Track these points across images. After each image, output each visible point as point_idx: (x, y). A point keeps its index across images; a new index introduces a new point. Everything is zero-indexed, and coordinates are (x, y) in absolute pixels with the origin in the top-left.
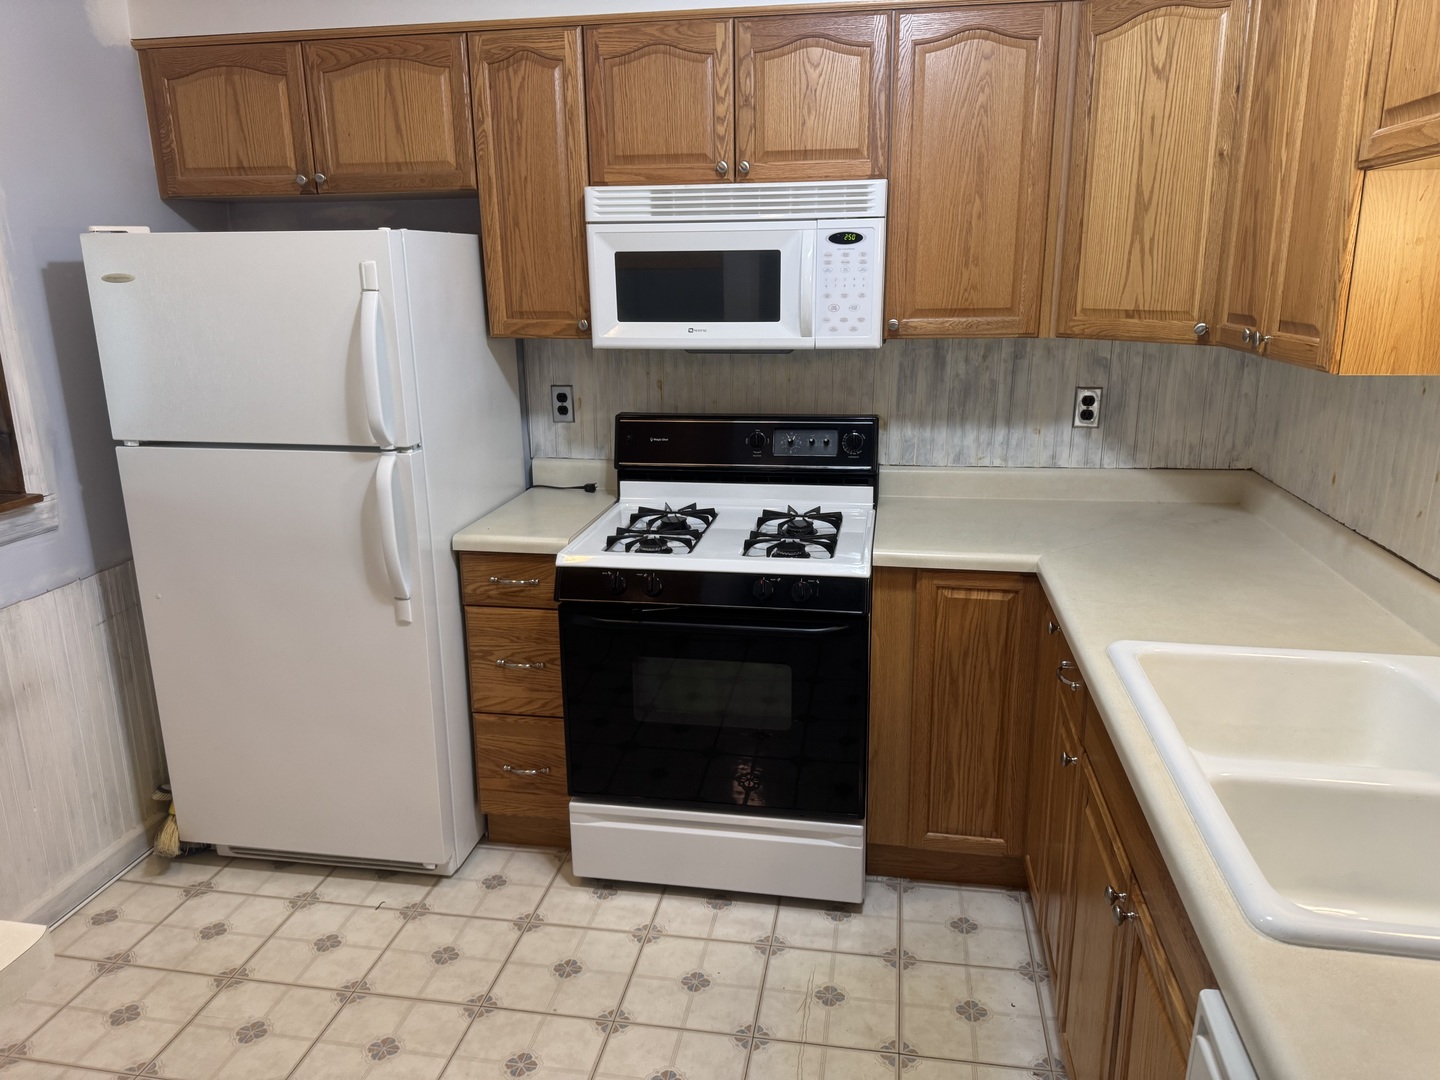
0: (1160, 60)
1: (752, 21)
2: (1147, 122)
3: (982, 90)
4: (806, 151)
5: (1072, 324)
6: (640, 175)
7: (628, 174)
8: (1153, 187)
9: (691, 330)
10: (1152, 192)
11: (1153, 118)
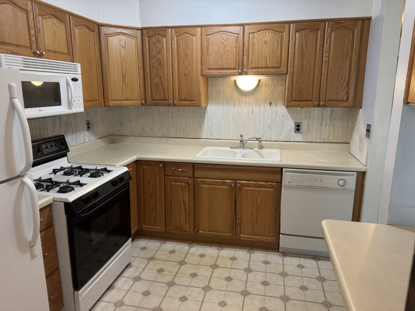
0: (123, 45)
1: (38, 4)
2: (122, 58)
3: (88, 42)
4: (56, 51)
5: (109, 103)
6: (8, 50)
7: (4, 49)
8: (126, 72)
9: (40, 110)
10: (126, 73)
11: (124, 57)
